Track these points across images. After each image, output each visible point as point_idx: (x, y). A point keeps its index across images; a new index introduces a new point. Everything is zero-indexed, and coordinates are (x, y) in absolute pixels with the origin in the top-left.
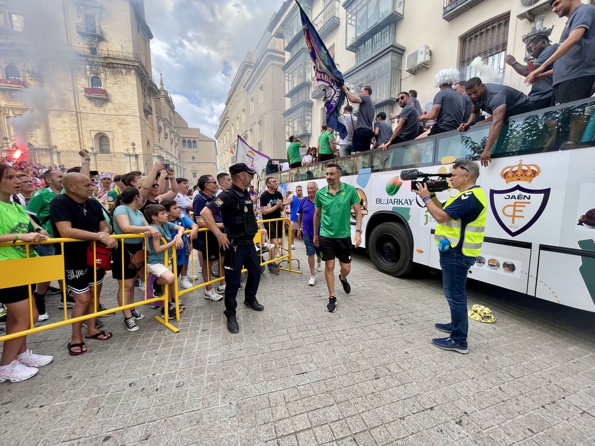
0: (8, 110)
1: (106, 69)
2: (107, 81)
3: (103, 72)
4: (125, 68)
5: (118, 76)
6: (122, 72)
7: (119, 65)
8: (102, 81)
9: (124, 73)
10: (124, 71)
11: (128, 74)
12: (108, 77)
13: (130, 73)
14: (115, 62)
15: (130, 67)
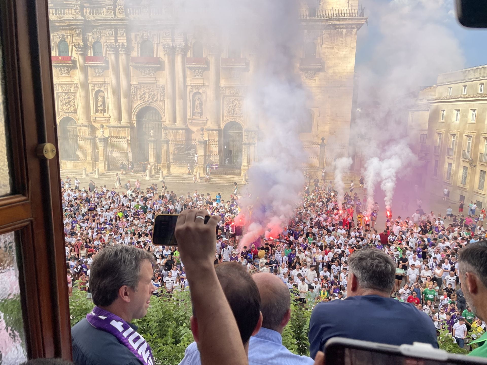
0: (226, 89)
1: (324, 31)
2: (323, 46)
3: (320, 36)
4: (346, 28)
5: (337, 39)
6: (341, 33)
7: (341, 26)
8: (317, 47)
9: (344, 33)
10: (344, 31)
11: (348, 34)
12: (324, 42)
13: (351, 33)
14: (338, 23)
15: (353, 26)
